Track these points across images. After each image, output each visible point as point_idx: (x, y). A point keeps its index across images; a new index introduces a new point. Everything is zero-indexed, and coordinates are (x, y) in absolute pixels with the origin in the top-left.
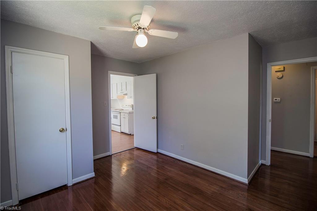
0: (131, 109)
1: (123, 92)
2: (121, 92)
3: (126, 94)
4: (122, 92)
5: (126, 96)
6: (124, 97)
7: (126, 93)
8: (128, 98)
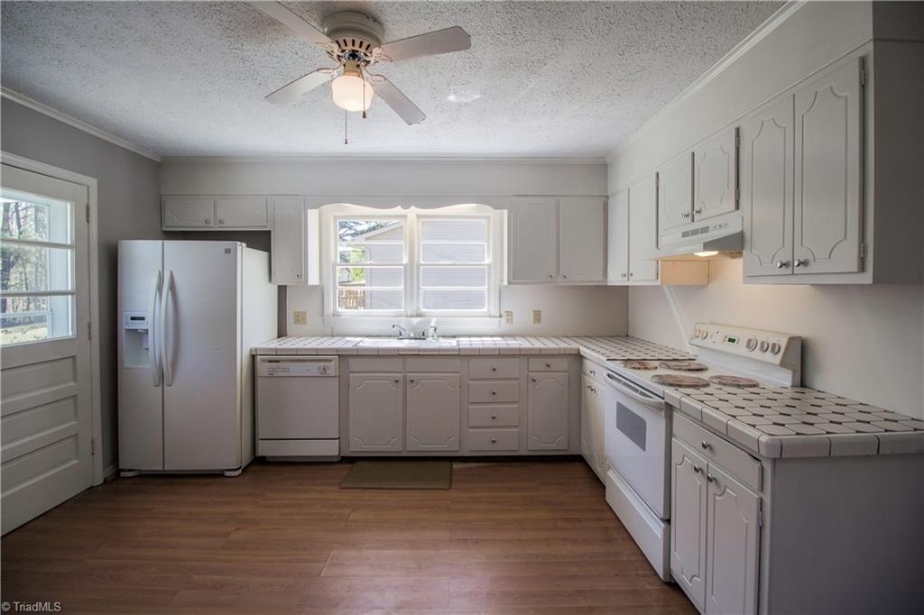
0: (785, 379)
1: (705, 230)
2: (685, 234)
3: (733, 245)
4: (695, 232)
5: (736, 266)
6: (709, 273)
7: (734, 229)
8: (750, 277)
